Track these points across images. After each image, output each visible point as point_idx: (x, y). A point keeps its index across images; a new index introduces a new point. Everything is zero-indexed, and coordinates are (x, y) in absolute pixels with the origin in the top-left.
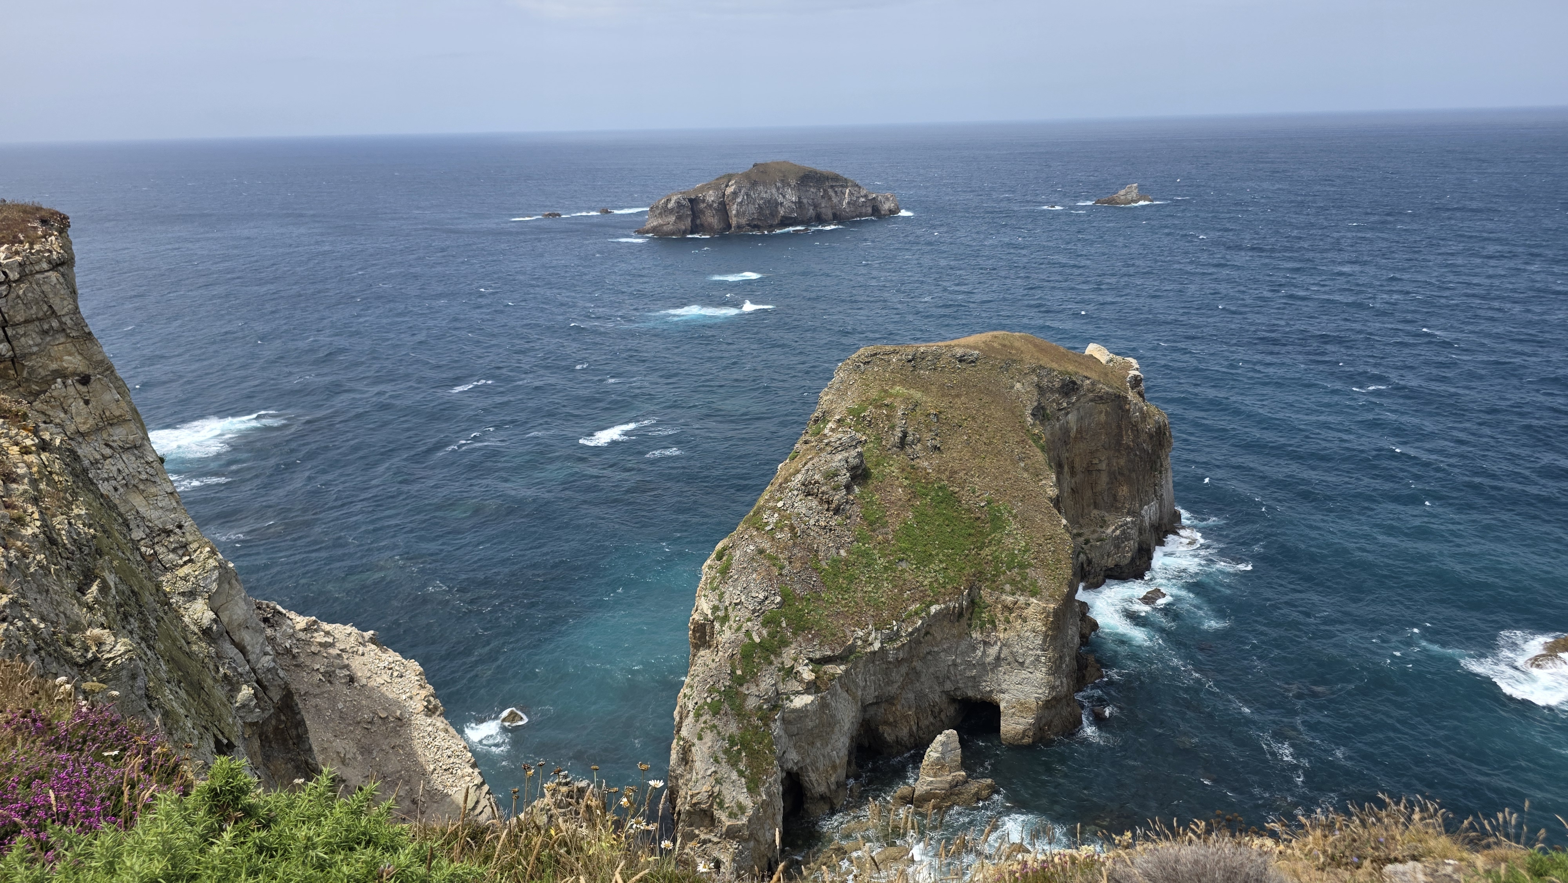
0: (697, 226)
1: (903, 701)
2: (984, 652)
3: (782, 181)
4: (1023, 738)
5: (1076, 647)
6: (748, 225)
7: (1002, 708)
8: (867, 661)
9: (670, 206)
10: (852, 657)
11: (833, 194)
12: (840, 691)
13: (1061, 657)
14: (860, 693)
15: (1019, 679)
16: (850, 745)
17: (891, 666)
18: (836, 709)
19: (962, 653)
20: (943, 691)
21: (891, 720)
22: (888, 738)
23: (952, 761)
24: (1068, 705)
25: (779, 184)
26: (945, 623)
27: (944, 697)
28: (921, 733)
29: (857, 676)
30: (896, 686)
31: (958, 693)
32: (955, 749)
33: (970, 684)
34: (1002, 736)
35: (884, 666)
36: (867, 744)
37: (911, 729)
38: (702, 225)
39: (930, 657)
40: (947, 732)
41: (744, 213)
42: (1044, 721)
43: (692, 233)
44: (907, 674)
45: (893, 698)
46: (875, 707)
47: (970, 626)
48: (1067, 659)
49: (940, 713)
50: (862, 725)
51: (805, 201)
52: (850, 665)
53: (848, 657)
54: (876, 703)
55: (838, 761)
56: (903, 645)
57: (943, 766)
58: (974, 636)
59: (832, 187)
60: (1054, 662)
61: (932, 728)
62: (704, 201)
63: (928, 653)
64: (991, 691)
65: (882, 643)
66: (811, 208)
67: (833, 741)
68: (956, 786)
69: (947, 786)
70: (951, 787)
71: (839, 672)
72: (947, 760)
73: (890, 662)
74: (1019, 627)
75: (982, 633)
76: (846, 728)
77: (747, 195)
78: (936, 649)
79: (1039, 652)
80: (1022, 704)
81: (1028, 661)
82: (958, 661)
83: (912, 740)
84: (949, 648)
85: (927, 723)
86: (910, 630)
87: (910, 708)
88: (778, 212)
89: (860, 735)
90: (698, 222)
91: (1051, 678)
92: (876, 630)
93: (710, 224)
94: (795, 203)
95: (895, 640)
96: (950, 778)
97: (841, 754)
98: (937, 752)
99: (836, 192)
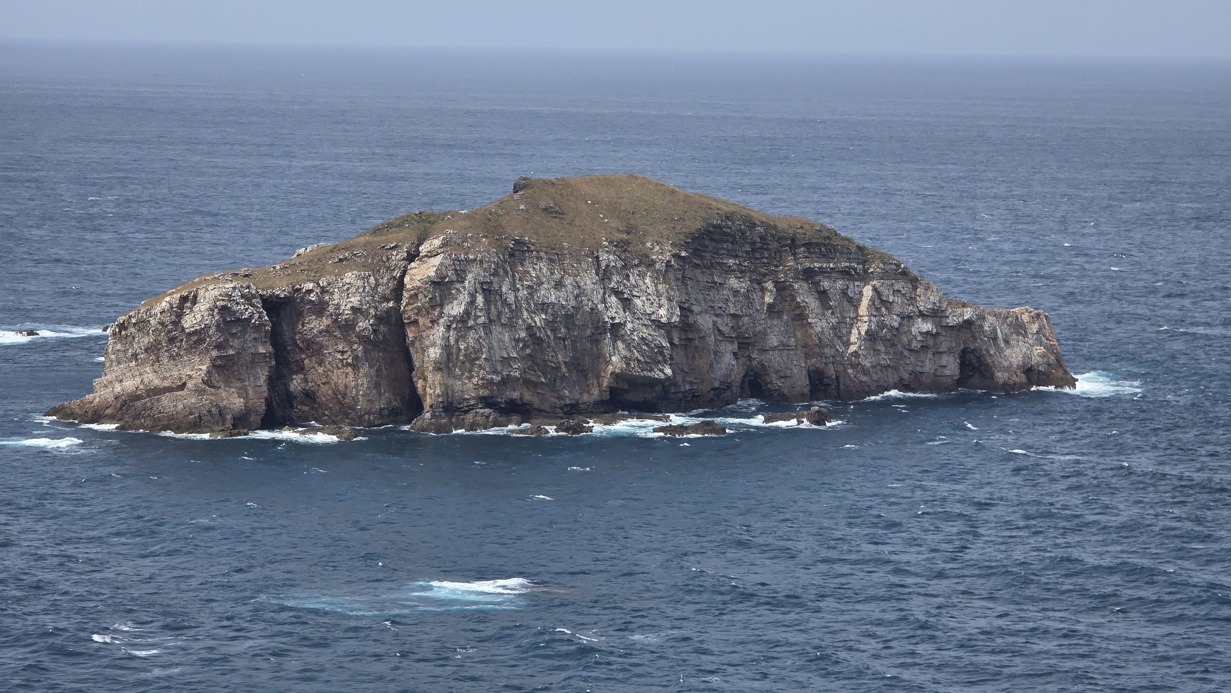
0: (289, 398)
3: (621, 247)
6: (487, 402)
9: (190, 322)
11: (811, 302)
25: (607, 258)
38: (309, 396)
41: (472, 359)
43: (269, 423)
51: (705, 322)
59: (809, 275)
62: (320, 308)
66: (728, 349)
77: (488, 291)
88: (599, 358)
90: (296, 383)
93: (340, 395)
94: (666, 327)
99: (823, 296)
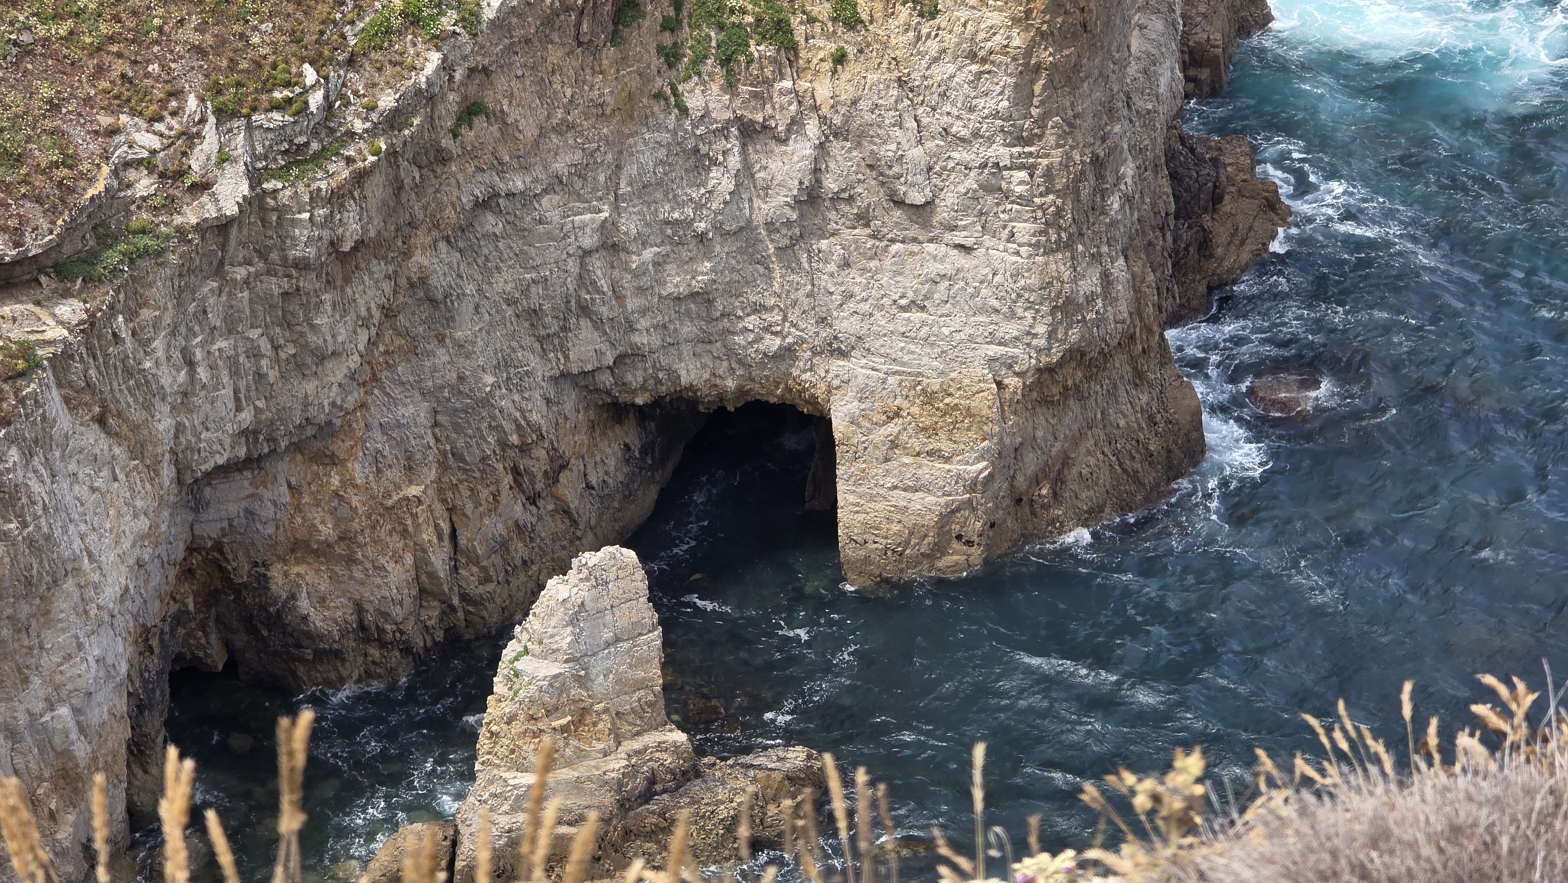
1: (378, 441)
2: (747, 171)
4: (939, 549)
5: (1165, 110)
7: (839, 427)
8: (185, 270)
10: (112, 257)
12: (64, 421)
13: (1098, 163)
14: (164, 424)
15: (909, 285)
16: (138, 671)
17: (308, 282)
18: (57, 508)
19: (643, 189)
20: (565, 375)
21: (327, 530)
22: (318, 620)
23: (625, 686)
24: (1139, 378)
26: (555, 55)
27: (570, 400)
28: (470, 576)
29: (144, 344)
30: (337, 372)
31: (635, 377)
32: (633, 633)
33: (688, 329)
34: (847, 550)
35: (275, 285)
36: (218, 659)
37: (421, 564)
39: (491, 223)
40: (589, 558)
42: (1031, 462)
44: (389, 313)
45: (327, 430)
46: (243, 482)
47: (671, 57)
48: (1129, 170)
49: (553, 476)
50: (187, 573)
52: (105, 296)
53: (90, 258)
54: (251, 463)
55: (82, 750)
56: (360, 177)
57: (582, 714)
58: (694, 101)
60: (1073, 190)
61: (519, 550)
63: (483, 205)
64: (788, 353)
65: (255, 177)
67: (49, 661)
68: (647, 796)
69: (608, 799)
70: (625, 805)
71: (56, 332)
72: (600, 683)
73: (302, 265)
74: (900, 41)
75: (730, 86)
76: (110, 593)
78: (518, 183)
79: (1001, 152)
80: (929, 398)
81: (949, 199)
82: (629, 225)
83: (432, 614)
84: (580, 172)
85: (493, 526)
86: (387, 101)
87: (410, 470)
89: (180, 618)
91: (1059, 265)
92: (223, 114)
95: (319, 158)
96: (616, 764)
97: (97, 715)
98: (550, 653)
